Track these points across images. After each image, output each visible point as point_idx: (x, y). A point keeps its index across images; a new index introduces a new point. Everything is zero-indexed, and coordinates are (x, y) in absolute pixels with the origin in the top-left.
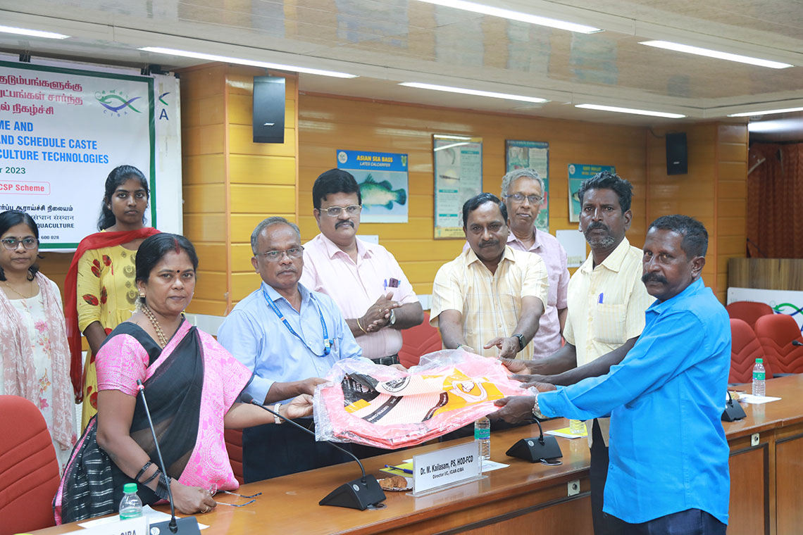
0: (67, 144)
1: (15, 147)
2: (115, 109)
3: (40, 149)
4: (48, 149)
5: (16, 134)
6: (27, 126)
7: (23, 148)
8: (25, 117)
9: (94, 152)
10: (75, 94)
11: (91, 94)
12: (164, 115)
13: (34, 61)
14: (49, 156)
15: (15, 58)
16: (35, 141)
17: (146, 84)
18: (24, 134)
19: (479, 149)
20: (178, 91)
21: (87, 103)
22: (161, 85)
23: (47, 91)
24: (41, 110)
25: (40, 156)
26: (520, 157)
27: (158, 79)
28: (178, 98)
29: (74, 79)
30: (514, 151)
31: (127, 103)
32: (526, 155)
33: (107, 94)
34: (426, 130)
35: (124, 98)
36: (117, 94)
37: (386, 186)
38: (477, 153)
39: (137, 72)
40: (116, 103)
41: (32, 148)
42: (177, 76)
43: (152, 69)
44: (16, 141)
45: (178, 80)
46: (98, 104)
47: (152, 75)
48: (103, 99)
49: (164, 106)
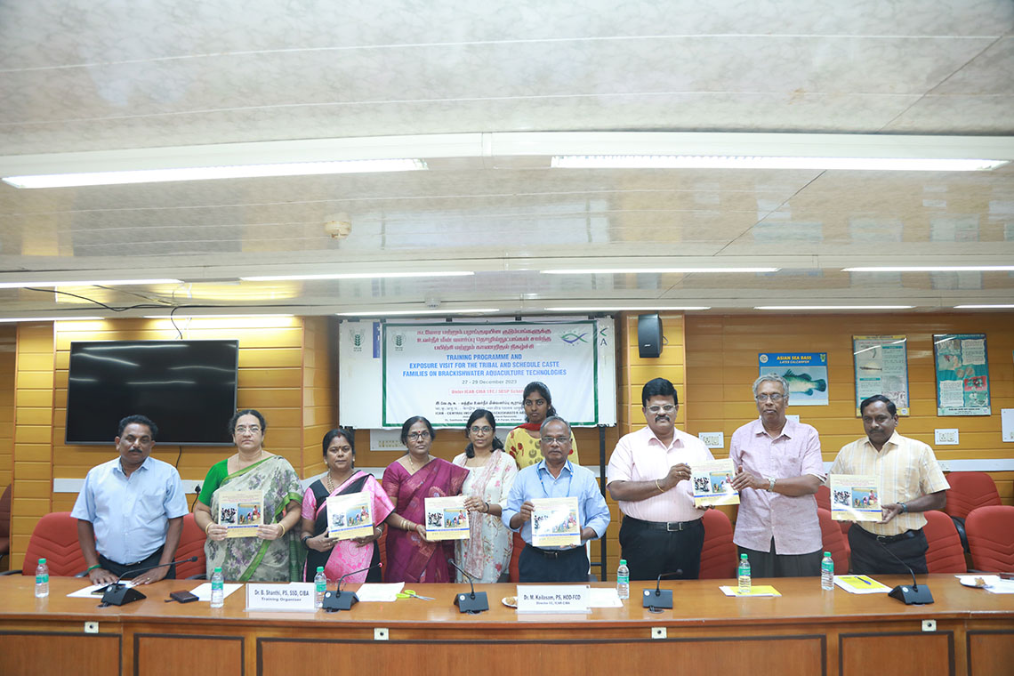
0: (541, 365)
1: (512, 368)
2: (571, 342)
3: (525, 369)
4: (530, 368)
5: (512, 361)
6: (519, 357)
7: (516, 369)
8: (517, 351)
9: (557, 368)
10: (547, 336)
11: (557, 335)
12: (603, 343)
13: (524, 320)
14: (530, 373)
15: (513, 320)
16: (523, 365)
17: (592, 325)
18: (516, 361)
19: (902, 344)
20: (613, 327)
21: (554, 340)
22: (601, 324)
23: (531, 336)
24: (527, 346)
25: (525, 373)
27: (599, 321)
28: (613, 331)
29: (546, 327)
31: (579, 338)
32: (958, 345)
33: (567, 333)
34: (844, 333)
35: (576, 334)
36: (573, 332)
37: (806, 378)
38: (900, 347)
39: (585, 318)
40: (572, 338)
41: (521, 369)
42: (612, 317)
44: (512, 365)
45: (612, 321)
46: (561, 340)
48: (564, 337)
49: (604, 337)
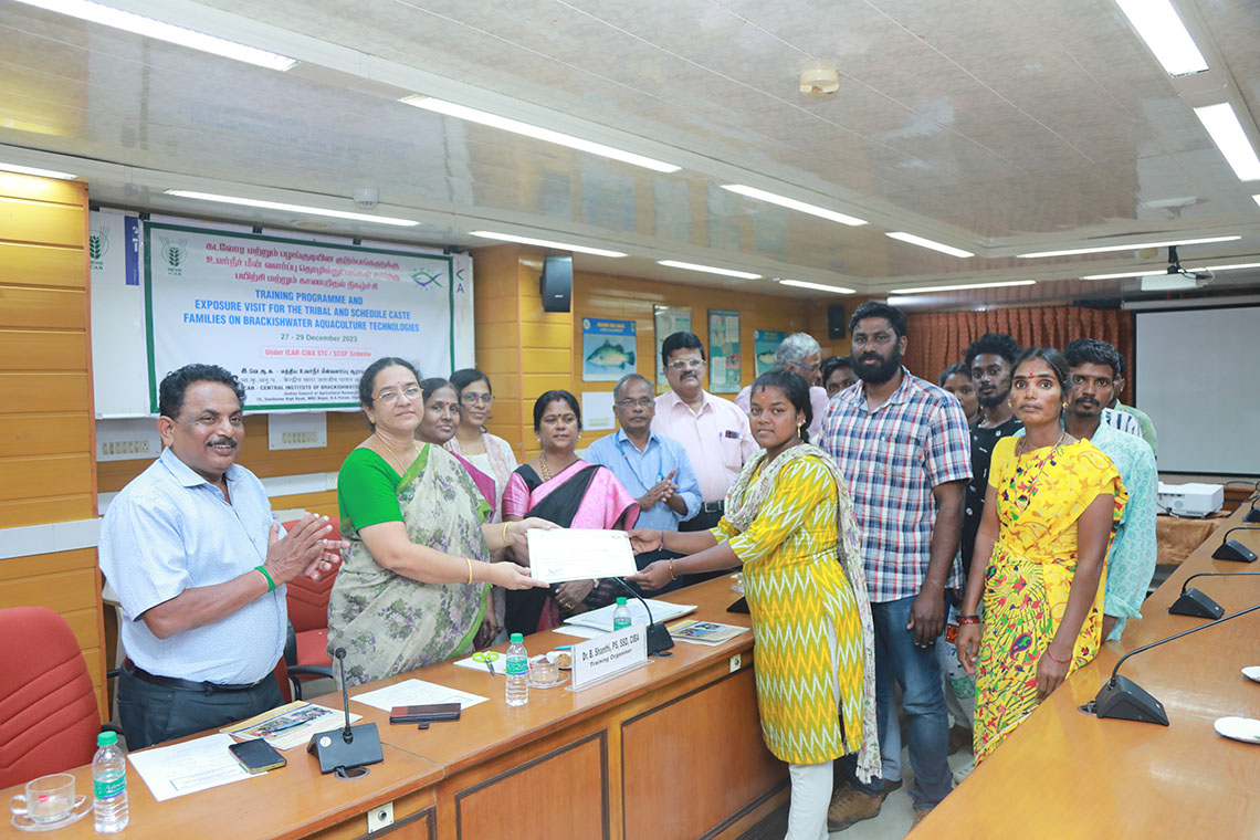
1: (350, 318)
2: (424, 285)
3: (367, 320)
4: (374, 320)
5: (350, 307)
6: (357, 301)
7: (356, 319)
8: (356, 293)
9: (408, 322)
11: (405, 273)
12: (460, 289)
13: (364, 244)
14: (375, 326)
15: (350, 242)
16: (364, 313)
17: (447, 262)
18: (355, 307)
19: (689, 317)
20: (471, 268)
21: (402, 279)
22: (458, 263)
23: (373, 270)
24: (368, 286)
25: (368, 326)
26: (719, 323)
27: (456, 258)
28: (471, 274)
29: (393, 259)
30: (714, 318)
31: (433, 279)
32: (723, 322)
33: (418, 271)
34: (649, 300)
35: (431, 274)
36: (425, 271)
37: (619, 349)
38: (687, 320)
39: (440, 253)
40: (424, 279)
41: (362, 319)
42: (470, 255)
43: (452, 249)
44: (350, 313)
45: (471, 259)
46: (411, 280)
47: (451, 255)
48: (415, 275)
49: (460, 281)
